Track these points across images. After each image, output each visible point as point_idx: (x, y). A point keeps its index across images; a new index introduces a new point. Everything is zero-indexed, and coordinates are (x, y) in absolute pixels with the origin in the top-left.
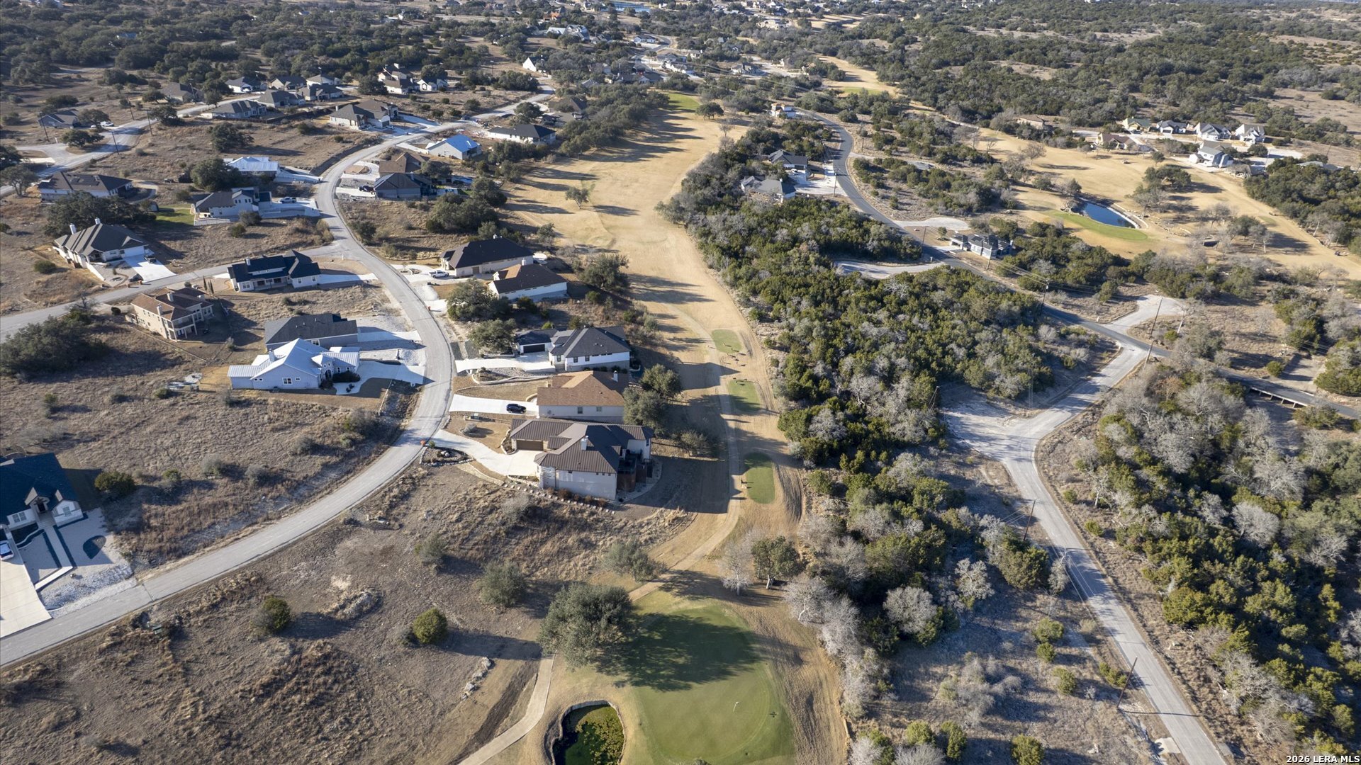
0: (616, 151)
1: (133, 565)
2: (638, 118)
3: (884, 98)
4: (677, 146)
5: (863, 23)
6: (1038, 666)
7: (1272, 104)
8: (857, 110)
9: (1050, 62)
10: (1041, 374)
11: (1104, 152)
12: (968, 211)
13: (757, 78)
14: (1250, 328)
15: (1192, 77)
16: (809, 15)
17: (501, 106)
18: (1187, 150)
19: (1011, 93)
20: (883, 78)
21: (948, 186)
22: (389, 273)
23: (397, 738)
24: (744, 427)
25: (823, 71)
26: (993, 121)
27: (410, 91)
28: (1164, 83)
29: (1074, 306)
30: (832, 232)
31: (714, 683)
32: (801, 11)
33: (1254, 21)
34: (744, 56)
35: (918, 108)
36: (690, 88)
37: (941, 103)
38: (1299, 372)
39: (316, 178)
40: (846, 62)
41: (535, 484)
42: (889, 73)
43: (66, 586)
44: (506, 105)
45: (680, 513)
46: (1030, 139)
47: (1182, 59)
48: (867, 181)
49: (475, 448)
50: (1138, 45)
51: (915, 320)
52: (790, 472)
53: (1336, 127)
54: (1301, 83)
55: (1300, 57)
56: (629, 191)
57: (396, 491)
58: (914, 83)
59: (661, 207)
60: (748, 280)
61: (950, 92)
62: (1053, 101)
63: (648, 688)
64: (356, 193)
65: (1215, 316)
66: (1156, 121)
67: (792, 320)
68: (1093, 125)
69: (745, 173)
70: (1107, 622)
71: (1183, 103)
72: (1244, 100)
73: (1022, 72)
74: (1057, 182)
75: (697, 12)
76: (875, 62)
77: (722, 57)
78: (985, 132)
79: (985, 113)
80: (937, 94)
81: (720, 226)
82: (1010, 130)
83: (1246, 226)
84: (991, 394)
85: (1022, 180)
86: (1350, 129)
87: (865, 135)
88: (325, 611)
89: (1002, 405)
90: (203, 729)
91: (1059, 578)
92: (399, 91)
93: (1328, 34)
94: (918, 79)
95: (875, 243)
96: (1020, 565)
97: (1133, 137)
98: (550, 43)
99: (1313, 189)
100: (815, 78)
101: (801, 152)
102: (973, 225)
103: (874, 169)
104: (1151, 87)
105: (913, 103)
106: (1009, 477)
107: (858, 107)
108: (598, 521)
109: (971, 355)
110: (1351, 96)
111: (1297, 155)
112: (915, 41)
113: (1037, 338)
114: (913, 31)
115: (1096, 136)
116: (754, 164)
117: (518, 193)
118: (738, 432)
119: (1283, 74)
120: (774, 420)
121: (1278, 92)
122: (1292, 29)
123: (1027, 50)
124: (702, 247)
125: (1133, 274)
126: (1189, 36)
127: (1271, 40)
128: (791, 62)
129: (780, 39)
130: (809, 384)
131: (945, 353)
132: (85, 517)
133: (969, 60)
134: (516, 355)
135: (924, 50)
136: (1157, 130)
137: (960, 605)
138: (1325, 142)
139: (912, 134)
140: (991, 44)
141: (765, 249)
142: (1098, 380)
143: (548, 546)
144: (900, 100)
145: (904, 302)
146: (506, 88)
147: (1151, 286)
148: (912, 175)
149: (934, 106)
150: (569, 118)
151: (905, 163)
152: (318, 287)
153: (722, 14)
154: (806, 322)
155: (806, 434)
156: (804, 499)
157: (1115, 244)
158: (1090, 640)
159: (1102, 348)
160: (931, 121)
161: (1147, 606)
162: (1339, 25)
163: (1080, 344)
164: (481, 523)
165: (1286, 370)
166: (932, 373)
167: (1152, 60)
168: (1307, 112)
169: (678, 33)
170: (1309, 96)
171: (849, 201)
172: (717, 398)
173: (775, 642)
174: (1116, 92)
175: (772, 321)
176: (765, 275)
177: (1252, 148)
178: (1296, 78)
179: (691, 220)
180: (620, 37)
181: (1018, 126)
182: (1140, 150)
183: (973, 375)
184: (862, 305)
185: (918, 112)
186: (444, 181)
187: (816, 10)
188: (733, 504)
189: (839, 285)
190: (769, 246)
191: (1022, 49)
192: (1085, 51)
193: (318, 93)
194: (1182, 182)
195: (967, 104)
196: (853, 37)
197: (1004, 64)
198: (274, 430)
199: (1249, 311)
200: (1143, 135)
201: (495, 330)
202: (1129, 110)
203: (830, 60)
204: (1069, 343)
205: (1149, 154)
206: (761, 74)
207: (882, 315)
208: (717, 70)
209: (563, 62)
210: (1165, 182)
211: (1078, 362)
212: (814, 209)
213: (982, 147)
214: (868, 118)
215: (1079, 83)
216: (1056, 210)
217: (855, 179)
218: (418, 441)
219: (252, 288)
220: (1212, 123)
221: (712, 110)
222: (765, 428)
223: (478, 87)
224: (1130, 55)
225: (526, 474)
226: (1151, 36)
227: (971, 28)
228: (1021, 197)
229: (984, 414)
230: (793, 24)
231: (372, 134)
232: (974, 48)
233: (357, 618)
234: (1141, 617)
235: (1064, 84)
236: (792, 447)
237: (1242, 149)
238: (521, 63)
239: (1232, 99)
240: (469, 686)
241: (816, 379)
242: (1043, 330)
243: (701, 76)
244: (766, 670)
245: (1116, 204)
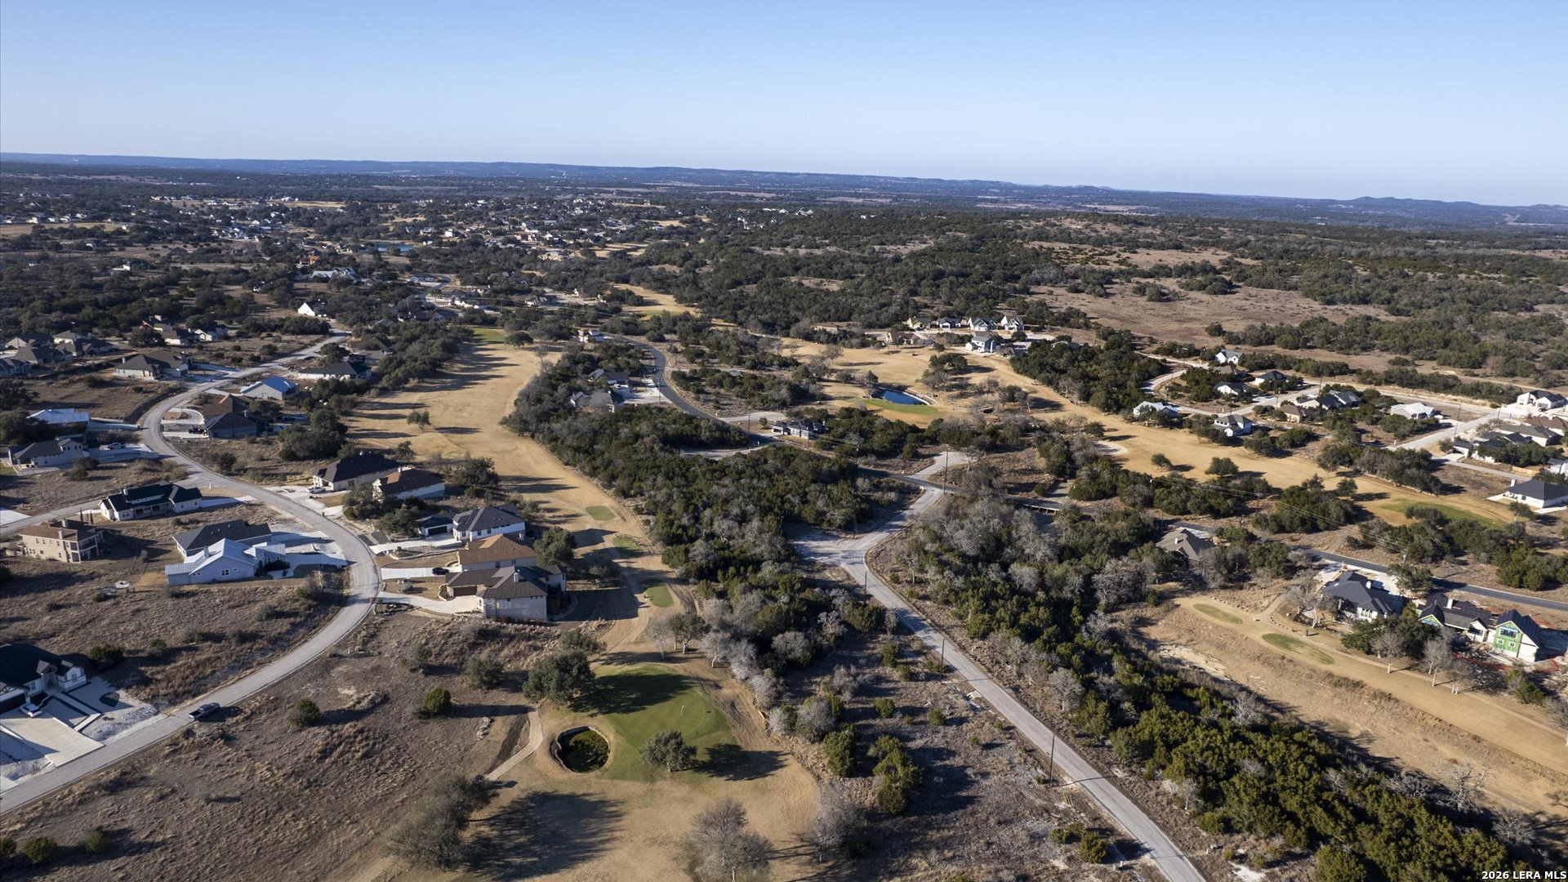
0: (438, 382)
1: (156, 706)
2: (451, 350)
3: (686, 317)
4: (497, 374)
5: (648, 250)
6: (887, 670)
7: (1029, 299)
8: (663, 330)
9: (837, 274)
10: (861, 509)
11: (893, 348)
12: (782, 405)
13: (556, 308)
14: (1018, 466)
15: (961, 280)
16: (591, 245)
17: (299, 350)
18: (963, 340)
19: (805, 305)
20: (680, 300)
21: (761, 387)
22: (264, 493)
23: (438, 766)
24: (635, 566)
25: (622, 298)
26: (793, 330)
27: (191, 341)
28: (938, 286)
29: (882, 466)
30: (668, 428)
31: (662, 704)
32: (581, 241)
33: (1009, 230)
34: (534, 288)
35: (719, 325)
36: (490, 322)
37: (741, 318)
38: (1059, 491)
39: (136, 426)
40: (641, 288)
41: (479, 616)
42: (686, 295)
43: (104, 726)
44: (303, 348)
45: (603, 622)
46: (828, 343)
47: (952, 265)
48: (687, 389)
49: (415, 600)
50: (912, 255)
51: (755, 481)
52: (679, 588)
53: (1078, 313)
54: (1051, 281)
55: (1048, 259)
56: (465, 414)
57: (364, 633)
58: (712, 303)
59: (505, 422)
60: (606, 468)
61: (747, 308)
62: (844, 308)
63: (615, 714)
64: (186, 435)
65: (994, 460)
66: (935, 318)
67: (652, 493)
68: (882, 327)
69: (572, 390)
70: (929, 643)
71: (956, 303)
72: (1005, 297)
73: (812, 286)
74: (857, 375)
75: (468, 248)
76: (669, 286)
77: (513, 292)
78: (786, 341)
79: (784, 325)
80: (736, 311)
81: (565, 431)
82: (809, 337)
83: (1012, 394)
84: (825, 526)
85: (826, 377)
86: (1089, 315)
87: (676, 351)
88: (346, 707)
89: (835, 533)
90: (285, 780)
91: (891, 620)
92: (177, 342)
93: (1069, 240)
94: (715, 298)
95: (708, 434)
96: (863, 615)
97: (917, 334)
98: (322, 287)
99: (1062, 362)
100: (614, 304)
101: (619, 369)
102: (789, 414)
103: (691, 379)
104: (927, 290)
105: (714, 321)
106: (848, 575)
107: (662, 328)
108: (538, 634)
109: (805, 502)
110: (1088, 290)
111: (1049, 338)
112: (705, 264)
113: (856, 488)
114: (701, 254)
115: (885, 336)
116: (579, 382)
117: (354, 424)
118: (630, 569)
119: (1036, 274)
120: (658, 559)
121: (1033, 289)
122: (1041, 235)
123: (813, 265)
124: (553, 450)
125: (928, 437)
126: (957, 245)
127: (1025, 246)
128: (585, 291)
129: (568, 270)
130: (680, 531)
131: (783, 502)
132: (88, 683)
133: (760, 278)
134: (423, 537)
135: (716, 272)
136: (938, 327)
137: (825, 642)
138: (1070, 326)
139: (720, 348)
140: (779, 261)
141: (613, 445)
142: (907, 512)
143: (505, 651)
144: (702, 319)
145: (743, 472)
146: (293, 333)
147: (943, 445)
148: (726, 381)
149: (735, 322)
150: (381, 355)
151: (719, 371)
152: (200, 510)
153: (496, 248)
154: (664, 491)
155: (687, 560)
156: (696, 603)
157: (910, 418)
158: (918, 653)
159: (909, 492)
160: (734, 335)
161: (956, 633)
162: (1079, 232)
163: (891, 489)
164: (446, 643)
165: (1049, 491)
166: (776, 514)
167: (926, 267)
168: (1057, 304)
169: (457, 270)
170: (1057, 291)
171: (675, 406)
172: (606, 550)
173: (698, 679)
174: (898, 297)
175: (635, 496)
176: (620, 463)
177: (1015, 335)
178: (1046, 276)
179: (537, 430)
180: (394, 277)
181: (815, 332)
182: (924, 344)
183: (808, 514)
184: (708, 476)
185: (720, 328)
186: (275, 419)
187: (598, 239)
188: (640, 611)
189: (685, 465)
190: (615, 442)
191: (808, 265)
192: (867, 263)
193: (86, 348)
194: (962, 366)
195: (765, 317)
196: (641, 264)
197: (794, 279)
198: (230, 607)
199: (1021, 455)
200: (927, 332)
201: (402, 516)
202: (911, 311)
203: (623, 287)
204: (882, 489)
205: (931, 347)
206: (557, 304)
207: (727, 481)
208: (511, 304)
209: (344, 305)
210: (946, 366)
211: (891, 503)
212: (646, 413)
213: (786, 353)
214: (674, 337)
215: (865, 291)
216: (859, 396)
217: (676, 389)
218: (366, 601)
219: (131, 516)
220: (981, 317)
221: (521, 340)
222: (653, 564)
223: (264, 334)
224: (907, 264)
225: (470, 610)
226: (924, 246)
227: (757, 249)
228: (827, 391)
229: (822, 540)
230: (576, 254)
231: (173, 383)
232: (763, 267)
233: (373, 708)
234: (953, 638)
235: (851, 293)
236: (676, 573)
237: (1007, 336)
238: (296, 309)
239: (996, 296)
240: (479, 733)
241: (685, 528)
242: (860, 482)
243: (496, 310)
244: (698, 691)
245: (910, 389)
